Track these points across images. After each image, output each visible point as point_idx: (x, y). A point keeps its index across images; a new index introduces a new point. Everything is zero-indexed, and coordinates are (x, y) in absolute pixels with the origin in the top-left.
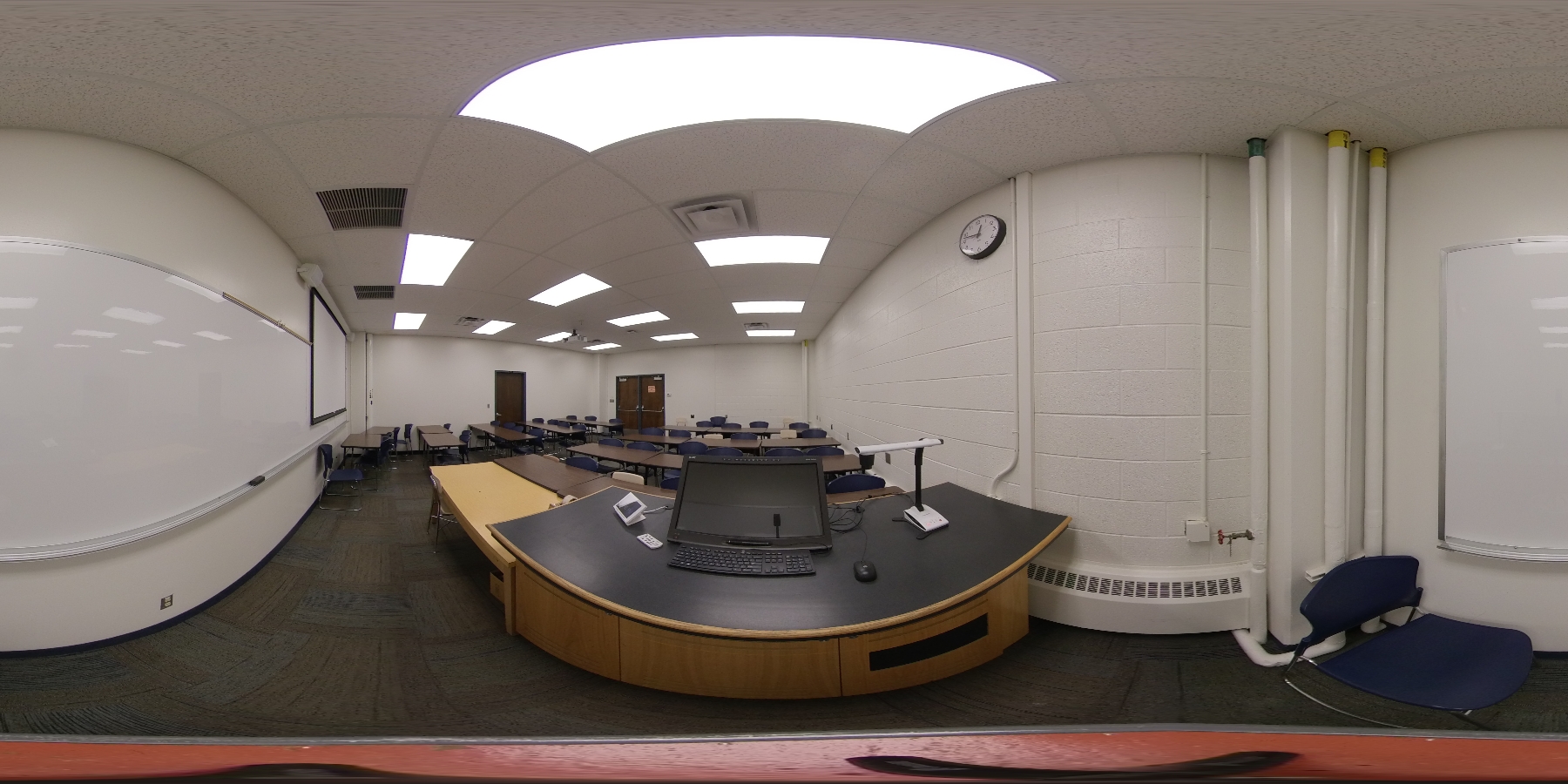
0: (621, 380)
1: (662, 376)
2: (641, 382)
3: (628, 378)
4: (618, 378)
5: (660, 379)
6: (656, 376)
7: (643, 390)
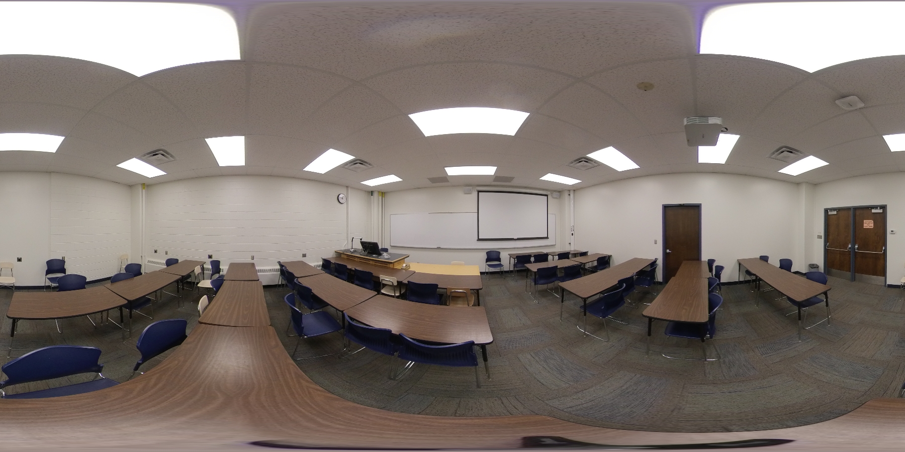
0: (830, 213)
1: (884, 207)
2: (855, 216)
3: (839, 210)
4: (826, 211)
5: (881, 211)
6: (875, 207)
7: (857, 224)
